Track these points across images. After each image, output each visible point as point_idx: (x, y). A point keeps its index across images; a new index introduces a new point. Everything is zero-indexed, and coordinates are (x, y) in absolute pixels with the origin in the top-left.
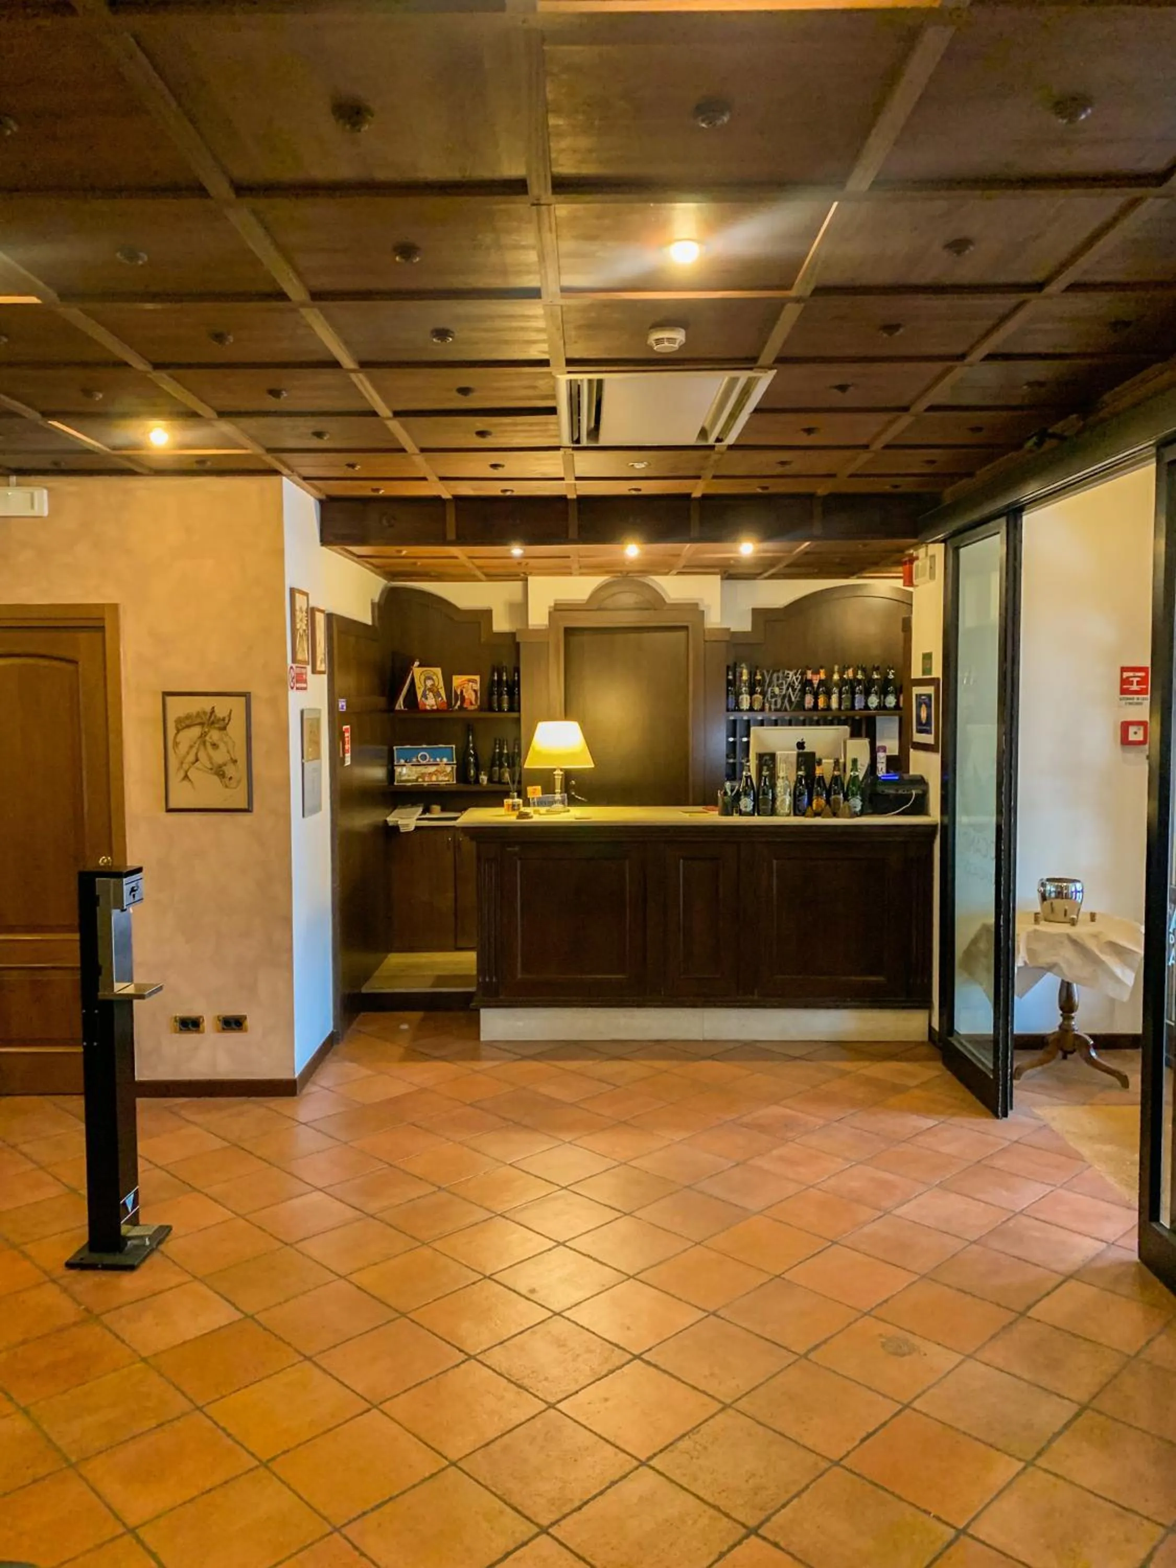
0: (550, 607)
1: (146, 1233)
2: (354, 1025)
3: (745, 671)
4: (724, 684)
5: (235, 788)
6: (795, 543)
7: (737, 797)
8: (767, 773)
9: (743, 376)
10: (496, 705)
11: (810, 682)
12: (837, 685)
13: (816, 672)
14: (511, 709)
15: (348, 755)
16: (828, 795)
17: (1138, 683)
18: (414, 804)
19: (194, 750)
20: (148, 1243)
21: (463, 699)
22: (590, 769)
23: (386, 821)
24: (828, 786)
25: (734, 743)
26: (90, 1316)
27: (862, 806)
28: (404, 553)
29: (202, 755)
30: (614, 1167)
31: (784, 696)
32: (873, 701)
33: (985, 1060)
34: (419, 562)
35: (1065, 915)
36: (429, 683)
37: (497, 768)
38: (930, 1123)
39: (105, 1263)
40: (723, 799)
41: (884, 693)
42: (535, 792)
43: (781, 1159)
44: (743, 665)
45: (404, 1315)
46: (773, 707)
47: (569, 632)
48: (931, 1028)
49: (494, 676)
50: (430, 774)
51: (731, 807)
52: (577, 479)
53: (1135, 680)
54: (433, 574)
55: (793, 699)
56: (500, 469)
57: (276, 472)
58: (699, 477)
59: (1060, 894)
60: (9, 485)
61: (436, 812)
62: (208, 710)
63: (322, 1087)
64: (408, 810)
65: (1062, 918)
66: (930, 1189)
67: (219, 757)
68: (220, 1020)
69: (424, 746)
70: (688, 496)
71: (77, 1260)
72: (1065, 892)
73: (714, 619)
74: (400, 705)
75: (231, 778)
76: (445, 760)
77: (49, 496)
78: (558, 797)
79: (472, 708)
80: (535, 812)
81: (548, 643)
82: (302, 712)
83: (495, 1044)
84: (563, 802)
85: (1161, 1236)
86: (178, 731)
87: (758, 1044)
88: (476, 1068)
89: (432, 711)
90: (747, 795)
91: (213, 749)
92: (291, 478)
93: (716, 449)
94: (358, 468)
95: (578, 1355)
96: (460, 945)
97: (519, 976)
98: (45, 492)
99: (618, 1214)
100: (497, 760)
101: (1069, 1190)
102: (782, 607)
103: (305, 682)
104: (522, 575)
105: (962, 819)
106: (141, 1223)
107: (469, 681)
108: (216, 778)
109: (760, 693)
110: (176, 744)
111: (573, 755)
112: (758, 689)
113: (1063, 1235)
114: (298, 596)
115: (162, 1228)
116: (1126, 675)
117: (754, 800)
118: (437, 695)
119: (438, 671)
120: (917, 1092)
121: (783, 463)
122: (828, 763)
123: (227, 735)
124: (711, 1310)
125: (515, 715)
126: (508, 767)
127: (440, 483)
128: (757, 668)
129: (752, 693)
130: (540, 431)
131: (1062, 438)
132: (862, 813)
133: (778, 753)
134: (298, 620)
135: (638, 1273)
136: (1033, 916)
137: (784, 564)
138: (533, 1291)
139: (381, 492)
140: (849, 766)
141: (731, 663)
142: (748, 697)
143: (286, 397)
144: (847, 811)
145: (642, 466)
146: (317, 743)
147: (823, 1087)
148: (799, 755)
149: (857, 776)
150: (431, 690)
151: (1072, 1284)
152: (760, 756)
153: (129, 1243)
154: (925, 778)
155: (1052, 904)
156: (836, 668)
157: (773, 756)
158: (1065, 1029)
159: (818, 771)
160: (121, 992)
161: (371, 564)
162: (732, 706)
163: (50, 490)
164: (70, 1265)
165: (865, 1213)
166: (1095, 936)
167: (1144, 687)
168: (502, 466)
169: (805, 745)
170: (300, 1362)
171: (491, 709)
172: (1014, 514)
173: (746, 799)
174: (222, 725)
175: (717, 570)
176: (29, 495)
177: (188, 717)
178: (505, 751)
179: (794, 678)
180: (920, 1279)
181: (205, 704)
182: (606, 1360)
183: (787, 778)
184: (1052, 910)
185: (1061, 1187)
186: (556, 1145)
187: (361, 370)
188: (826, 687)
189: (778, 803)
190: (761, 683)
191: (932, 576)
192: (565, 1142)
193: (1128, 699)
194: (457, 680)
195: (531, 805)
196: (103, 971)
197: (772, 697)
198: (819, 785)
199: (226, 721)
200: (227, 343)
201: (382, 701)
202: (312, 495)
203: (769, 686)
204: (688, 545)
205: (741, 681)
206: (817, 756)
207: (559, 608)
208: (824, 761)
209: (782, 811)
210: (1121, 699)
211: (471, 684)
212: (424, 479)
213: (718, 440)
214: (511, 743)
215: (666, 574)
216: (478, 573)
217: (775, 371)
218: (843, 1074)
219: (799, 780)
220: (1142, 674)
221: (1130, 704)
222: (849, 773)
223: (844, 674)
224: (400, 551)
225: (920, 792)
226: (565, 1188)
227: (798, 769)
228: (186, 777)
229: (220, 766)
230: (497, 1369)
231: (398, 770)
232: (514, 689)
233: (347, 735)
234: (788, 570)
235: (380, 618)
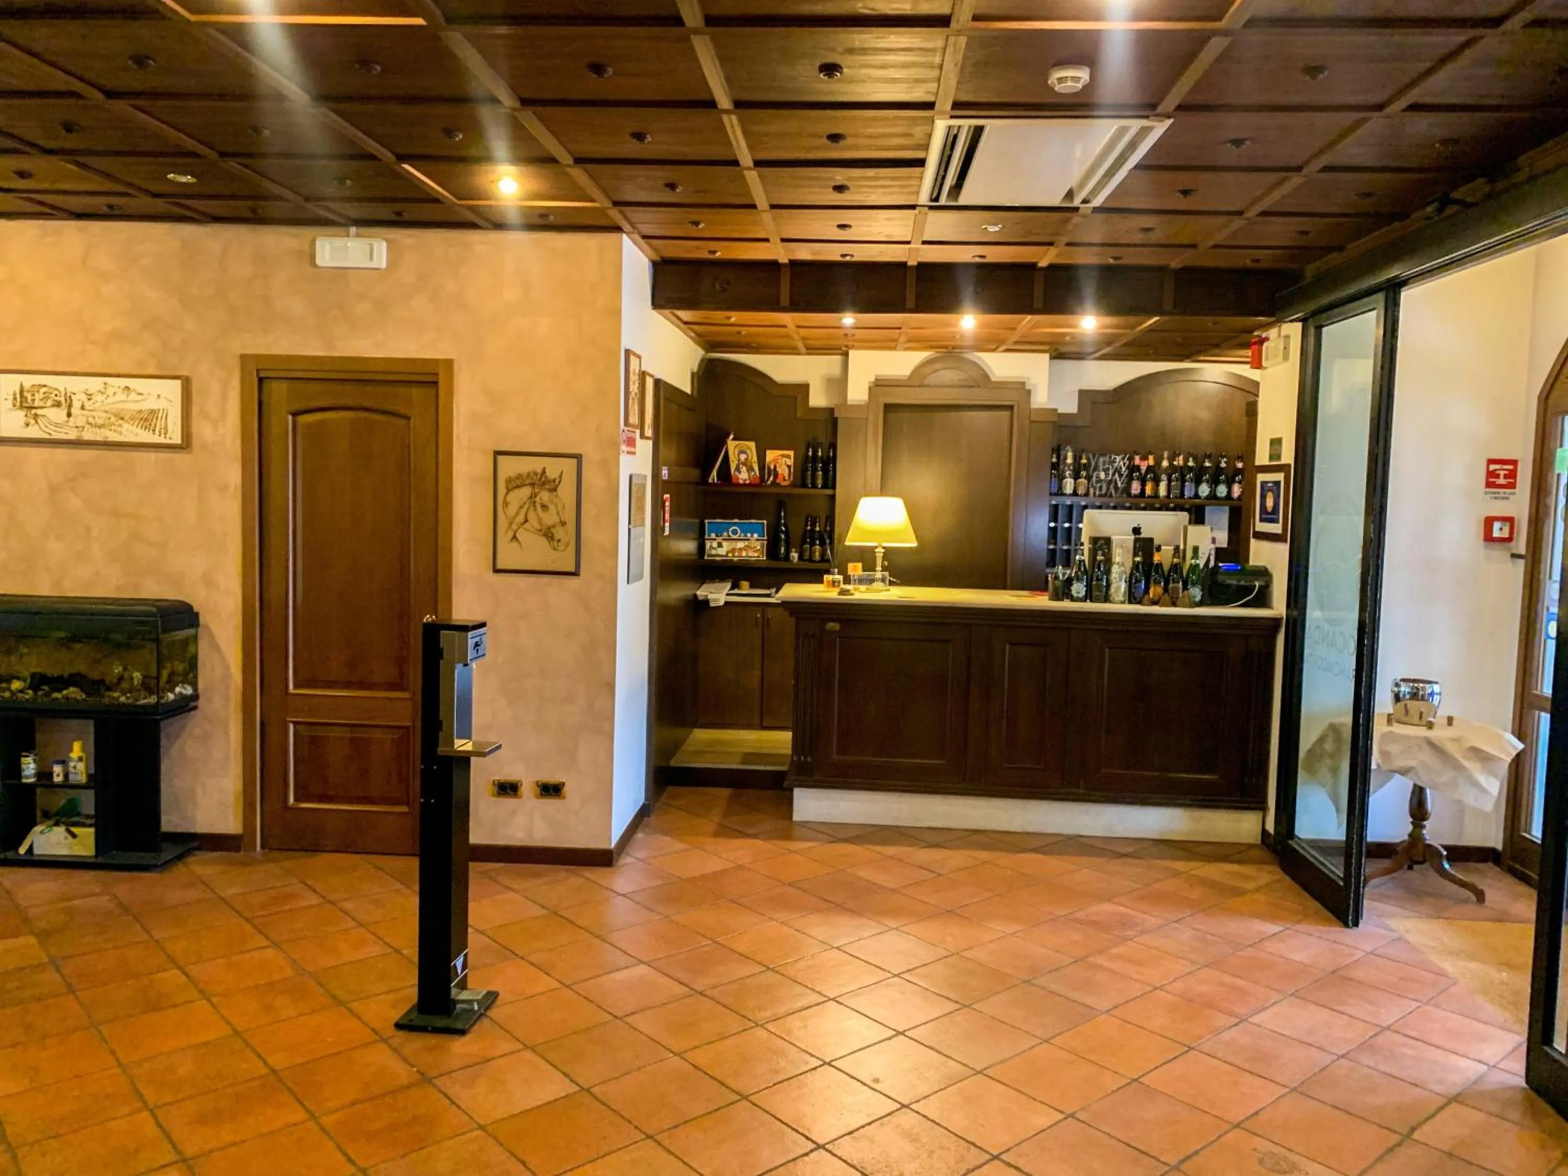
0: (870, 382)
1: (476, 998)
2: (663, 799)
3: (1070, 454)
4: (1049, 467)
5: (563, 551)
6: (1140, 318)
7: (1069, 582)
8: (1102, 558)
9: (1136, 125)
10: (809, 481)
11: (1138, 468)
12: (1165, 471)
13: (1144, 458)
14: (825, 486)
15: (667, 524)
16: (1167, 584)
17: (1506, 477)
18: (722, 579)
19: (524, 510)
20: (476, 1007)
21: (776, 475)
22: (911, 548)
23: (695, 596)
24: (1166, 573)
25: (1055, 528)
26: (425, 1079)
27: (1202, 596)
28: (733, 320)
29: (531, 515)
30: (946, 957)
31: (1110, 481)
32: (1204, 490)
33: (1335, 868)
34: (744, 331)
35: (1421, 717)
36: (743, 457)
37: (808, 546)
38: (1274, 928)
39: (435, 1025)
40: (1054, 585)
41: (1214, 482)
42: (855, 569)
43: (1120, 957)
44: (1068, 448)
45: (746, 1098)
46: (1097, 493)
47: (889, 408)
48: (1264, 831)
49: (808, 451)
50: (740, 549)
51: (1063, 592)
52: (924, 243)
53: (1502, 473)
54: (754, 345)
55: (1119, 484)
56: (848, 229)
57: (618, 229)
58: (1051, 244)
59: (1414, 696)
60: (348, 236)
61: (745, 587)
62: (539, 471)
63: (636, 858)
64: (717, 585)
65: (1416, 720)
66: (1285, 998)
67: (549, 518)
68: (538, 786)
69: (736, 521)
70: (1033, 266)
71: (405, 1022)
72: (1421, 693)
73: (1041, 399)
74: (714, 476)
75: (559, 541)
76: (756, 536)
77: (389, 248)
78: (879, 575)
79: (786, 483)
80: (856, 589)
81: (867, 419)
82: (631, 477)
83: (808, 825)
84: (883, 580)
85: (1555, 1061)
86: (508, 491)
87: (1082, 840)
88: (793, 849)
89: (744, 485)
90: (1079, 579)
91: (543, 510)
92: (631, 235)
93: (1080, 211)
94: (701, 226)
95: (932, 1152)
96: (765, 724)
97: (835, 757)
98: (384, 244)
99: (957, 1006)
100: (810, 537)
101: (1437, 1006)
102: (1111, 389)
103: (634, 446)
104: (844, 348)
105: (1313, 614)
106: (469, 986)
107: (783, 456)
108: (544, 539)
109: (1086, 478)
110: (506, 504)
111: (895, 534)
112: (1084, 473)
113: (1439, 1054)
114: (632, 357)
115: (489, 994)
116: (1492, 467)
117: (1086, 586)
118: (750, 469)
119: (752, 445)
120: (1260, 897)
121: (1146, 230)
122: (1168, 550)
123: (556, 496)
124: (1069, 1112)
125: (829, 492)
126: (820, 545)
127: (781, 245)
128: (1083, 451)
129: (1076, 476)
130: (899, 186)
131: (1466, 205)
132: (1201, 604)
133: (1114, 538)
134: (631, 383)
135: (986, 1068)
136: (1386, 717)
137: (1121, 343)
138: (876, 1081)
139: (718, 254)
140: (1189, 554)
141: (1055, 445)
142: (1072, 481)
143: (649, 142)
144: (1187, 600)
145: (996, 229)
146: (642, 509)
147: (1155, 886)
148: (1136, 541)
149: (1198, 565)
150: (744, 464)
151: (1453, 1108)
152: (1094, 540)
153: (458, 1006)
154: (1269, 569)
155: (1406, 705)
156: (1166, 454)
157: (1108, 541)
158: (1416, 838)
159: (1157, 558)
160: (460, 749)
161: (694, 331)
162: (1054, 490)
163: (387, 241)
164: (399, 1026)
165: (1222, 1020)
166: (1456, 740)
167: (1512, 480)
168: (849, 226)
169: (1142, 530)
170: (643, 1140)
171: (804, 485)
172: (1393, 289)
173: (1079, 584)
174: (553, 486)
175: (1046, 348)
176: (368, 247)
177: (519, 477)
178: (818, 529)
179: (1122, 463)
180: (1289, 1092)
181: (536, 464)
182: (962, 1159)
183: (1123, 564)
184: (1407, 712)
185: (1427, 1003)
186: (879, 931)
187: (737, 111)
188: (1154, 473)
189: (1112, 590)
190: (1086, 467)
191: (1286, 357)
192: (891, 929)
193: (1495, 493)
194: (771, 455)
195: (852, 582)
196: (445, 727)
197: (1097, 482)
198: (1157, 572)
199: (557, 481)
200: (606, 76)
201: (695, 473)
202: (646, 255)
203: (1095, 470)
204: (1029, 317)
205: (1065, 463)
206: (1156, 543)
207: (879, 383)
208: (1163, 548)
209: (1116, 599)
210: (1486, 493)
211: (784, 459)
212: (767, 240)
213: (1085, 201)
214: (823, 520)
215: (994, 350)
216: (800, 345)
217: (1172, 120)
218: (1177, 874)
219: (1136, 566)
220: (1510, 467)
221: (1496, 498)
222: (1189, 561)
223: (1174, 460)
224: (729, 318)
225: (1263, 584)
226: (898, 975)
227: (1135, 555)
228: (515, 537)
229: (549, 528)
230: (849, 1161)
231: (708, 544)
232: (829, 465)
233: (667, 504)
234: (1126, 350)
235: (699, 389)
